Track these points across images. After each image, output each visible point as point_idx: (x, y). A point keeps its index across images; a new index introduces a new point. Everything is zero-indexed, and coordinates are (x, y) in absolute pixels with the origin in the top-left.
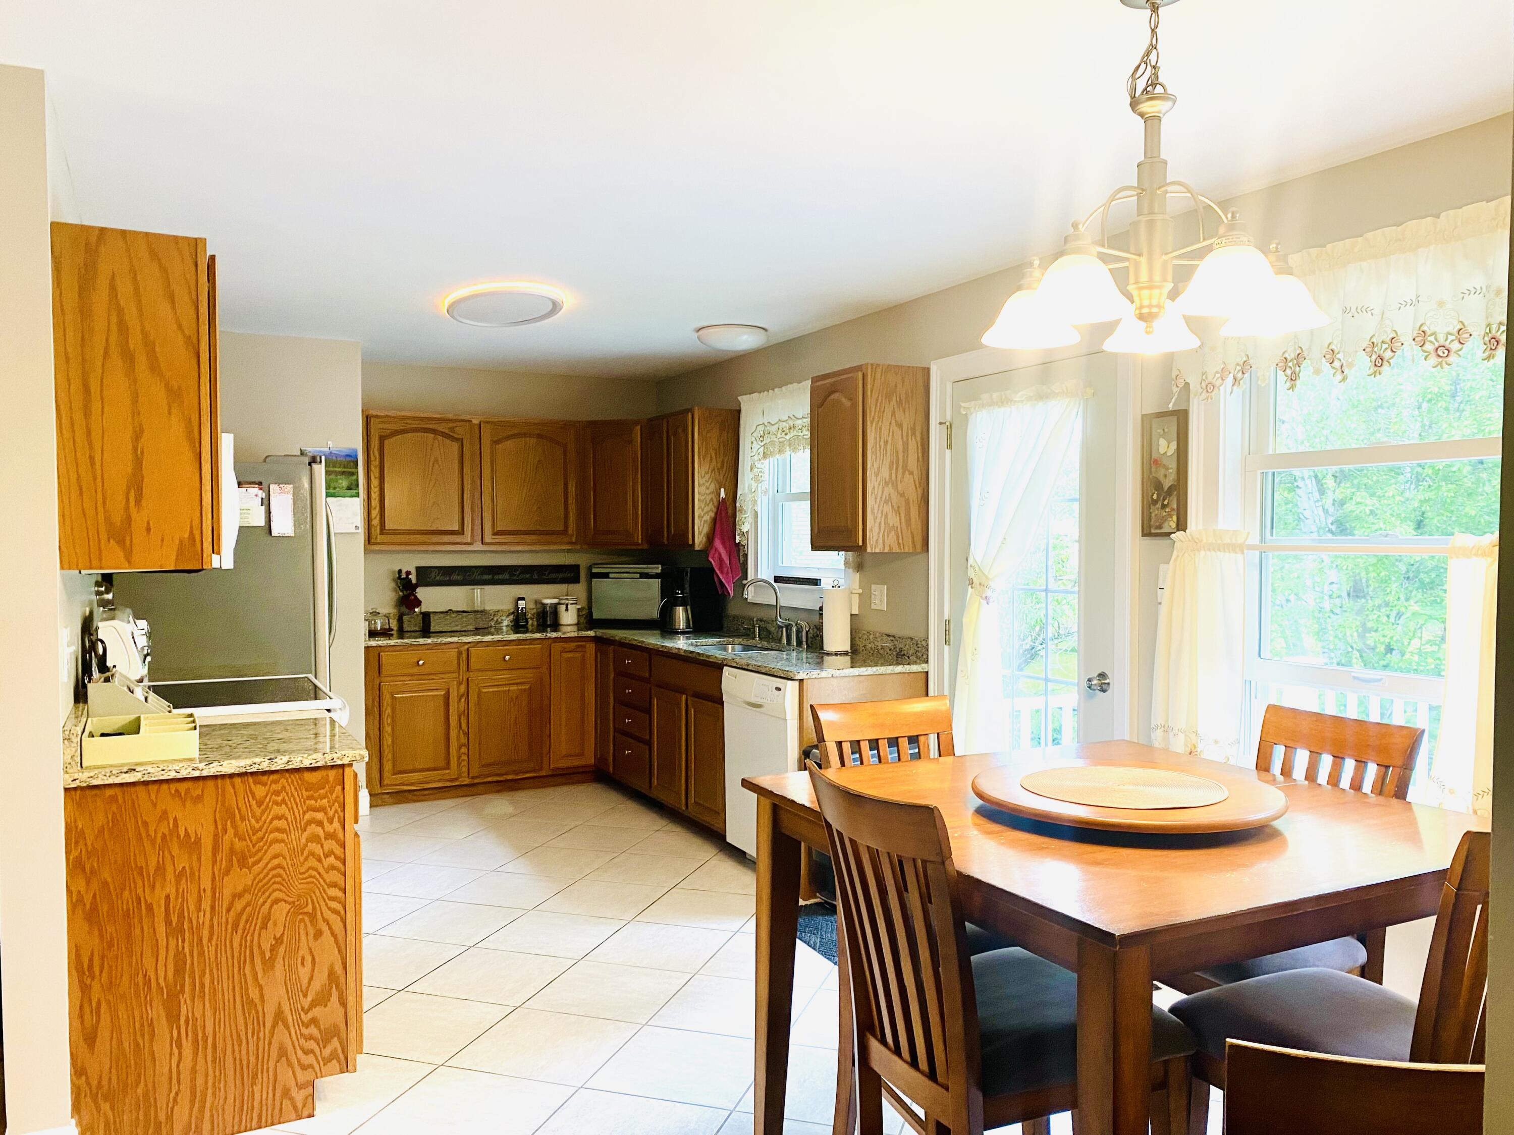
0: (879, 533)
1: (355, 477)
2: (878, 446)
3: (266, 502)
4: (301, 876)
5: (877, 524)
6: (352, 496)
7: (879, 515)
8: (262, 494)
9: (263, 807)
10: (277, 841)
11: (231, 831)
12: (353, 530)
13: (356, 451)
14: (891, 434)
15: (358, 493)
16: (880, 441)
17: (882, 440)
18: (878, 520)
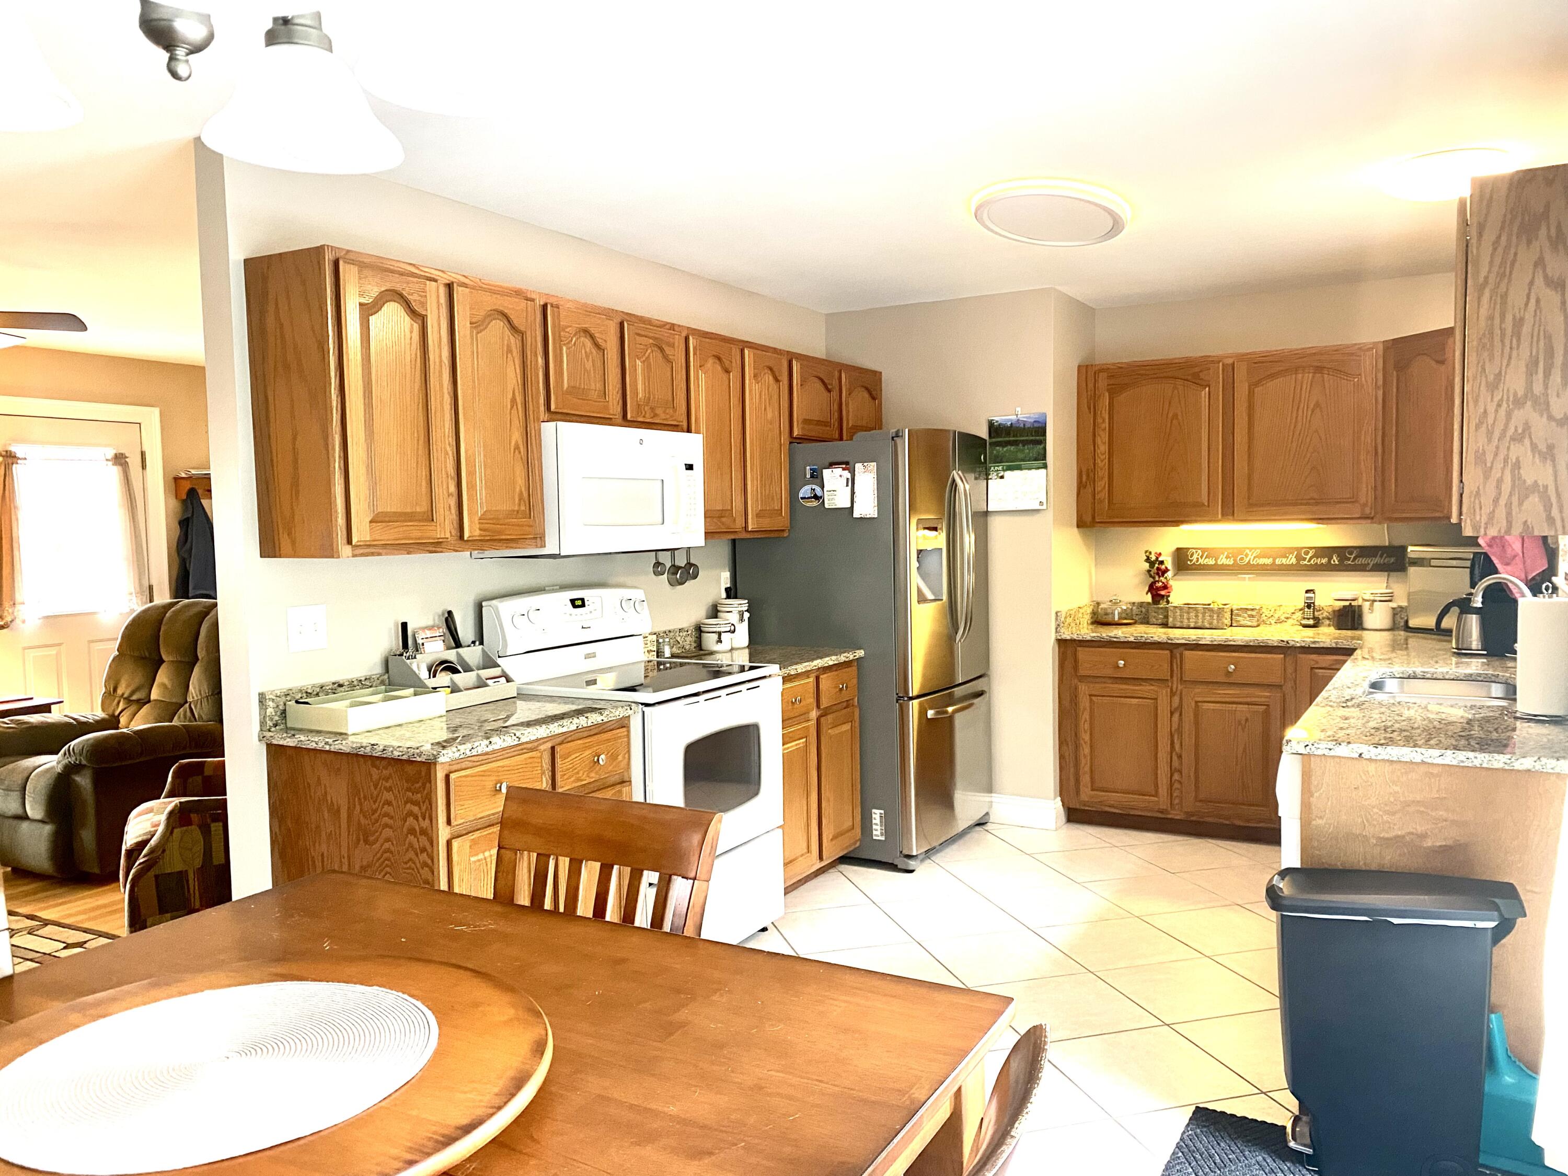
0: (1496, 501)
1: (1041, 446)
2: (1497, 332)
3: (852, 482)
4: (405, 866)
5: (1491, 484)
6: (1038, 468)
7: (1499, 465)
8: (847, 474)
9: (378, 789)
10: (386, 826)
11: (358, 808)
12: (1038, 507)
13: (1045, 415)
14: (1533, 301)
15: (1046, 463)
16: (1503, 319)
17: (1509, 318)
18: (1496, 474)
